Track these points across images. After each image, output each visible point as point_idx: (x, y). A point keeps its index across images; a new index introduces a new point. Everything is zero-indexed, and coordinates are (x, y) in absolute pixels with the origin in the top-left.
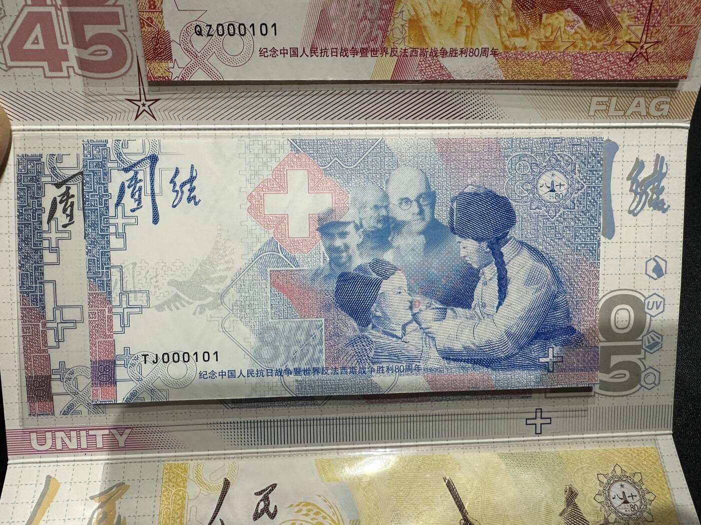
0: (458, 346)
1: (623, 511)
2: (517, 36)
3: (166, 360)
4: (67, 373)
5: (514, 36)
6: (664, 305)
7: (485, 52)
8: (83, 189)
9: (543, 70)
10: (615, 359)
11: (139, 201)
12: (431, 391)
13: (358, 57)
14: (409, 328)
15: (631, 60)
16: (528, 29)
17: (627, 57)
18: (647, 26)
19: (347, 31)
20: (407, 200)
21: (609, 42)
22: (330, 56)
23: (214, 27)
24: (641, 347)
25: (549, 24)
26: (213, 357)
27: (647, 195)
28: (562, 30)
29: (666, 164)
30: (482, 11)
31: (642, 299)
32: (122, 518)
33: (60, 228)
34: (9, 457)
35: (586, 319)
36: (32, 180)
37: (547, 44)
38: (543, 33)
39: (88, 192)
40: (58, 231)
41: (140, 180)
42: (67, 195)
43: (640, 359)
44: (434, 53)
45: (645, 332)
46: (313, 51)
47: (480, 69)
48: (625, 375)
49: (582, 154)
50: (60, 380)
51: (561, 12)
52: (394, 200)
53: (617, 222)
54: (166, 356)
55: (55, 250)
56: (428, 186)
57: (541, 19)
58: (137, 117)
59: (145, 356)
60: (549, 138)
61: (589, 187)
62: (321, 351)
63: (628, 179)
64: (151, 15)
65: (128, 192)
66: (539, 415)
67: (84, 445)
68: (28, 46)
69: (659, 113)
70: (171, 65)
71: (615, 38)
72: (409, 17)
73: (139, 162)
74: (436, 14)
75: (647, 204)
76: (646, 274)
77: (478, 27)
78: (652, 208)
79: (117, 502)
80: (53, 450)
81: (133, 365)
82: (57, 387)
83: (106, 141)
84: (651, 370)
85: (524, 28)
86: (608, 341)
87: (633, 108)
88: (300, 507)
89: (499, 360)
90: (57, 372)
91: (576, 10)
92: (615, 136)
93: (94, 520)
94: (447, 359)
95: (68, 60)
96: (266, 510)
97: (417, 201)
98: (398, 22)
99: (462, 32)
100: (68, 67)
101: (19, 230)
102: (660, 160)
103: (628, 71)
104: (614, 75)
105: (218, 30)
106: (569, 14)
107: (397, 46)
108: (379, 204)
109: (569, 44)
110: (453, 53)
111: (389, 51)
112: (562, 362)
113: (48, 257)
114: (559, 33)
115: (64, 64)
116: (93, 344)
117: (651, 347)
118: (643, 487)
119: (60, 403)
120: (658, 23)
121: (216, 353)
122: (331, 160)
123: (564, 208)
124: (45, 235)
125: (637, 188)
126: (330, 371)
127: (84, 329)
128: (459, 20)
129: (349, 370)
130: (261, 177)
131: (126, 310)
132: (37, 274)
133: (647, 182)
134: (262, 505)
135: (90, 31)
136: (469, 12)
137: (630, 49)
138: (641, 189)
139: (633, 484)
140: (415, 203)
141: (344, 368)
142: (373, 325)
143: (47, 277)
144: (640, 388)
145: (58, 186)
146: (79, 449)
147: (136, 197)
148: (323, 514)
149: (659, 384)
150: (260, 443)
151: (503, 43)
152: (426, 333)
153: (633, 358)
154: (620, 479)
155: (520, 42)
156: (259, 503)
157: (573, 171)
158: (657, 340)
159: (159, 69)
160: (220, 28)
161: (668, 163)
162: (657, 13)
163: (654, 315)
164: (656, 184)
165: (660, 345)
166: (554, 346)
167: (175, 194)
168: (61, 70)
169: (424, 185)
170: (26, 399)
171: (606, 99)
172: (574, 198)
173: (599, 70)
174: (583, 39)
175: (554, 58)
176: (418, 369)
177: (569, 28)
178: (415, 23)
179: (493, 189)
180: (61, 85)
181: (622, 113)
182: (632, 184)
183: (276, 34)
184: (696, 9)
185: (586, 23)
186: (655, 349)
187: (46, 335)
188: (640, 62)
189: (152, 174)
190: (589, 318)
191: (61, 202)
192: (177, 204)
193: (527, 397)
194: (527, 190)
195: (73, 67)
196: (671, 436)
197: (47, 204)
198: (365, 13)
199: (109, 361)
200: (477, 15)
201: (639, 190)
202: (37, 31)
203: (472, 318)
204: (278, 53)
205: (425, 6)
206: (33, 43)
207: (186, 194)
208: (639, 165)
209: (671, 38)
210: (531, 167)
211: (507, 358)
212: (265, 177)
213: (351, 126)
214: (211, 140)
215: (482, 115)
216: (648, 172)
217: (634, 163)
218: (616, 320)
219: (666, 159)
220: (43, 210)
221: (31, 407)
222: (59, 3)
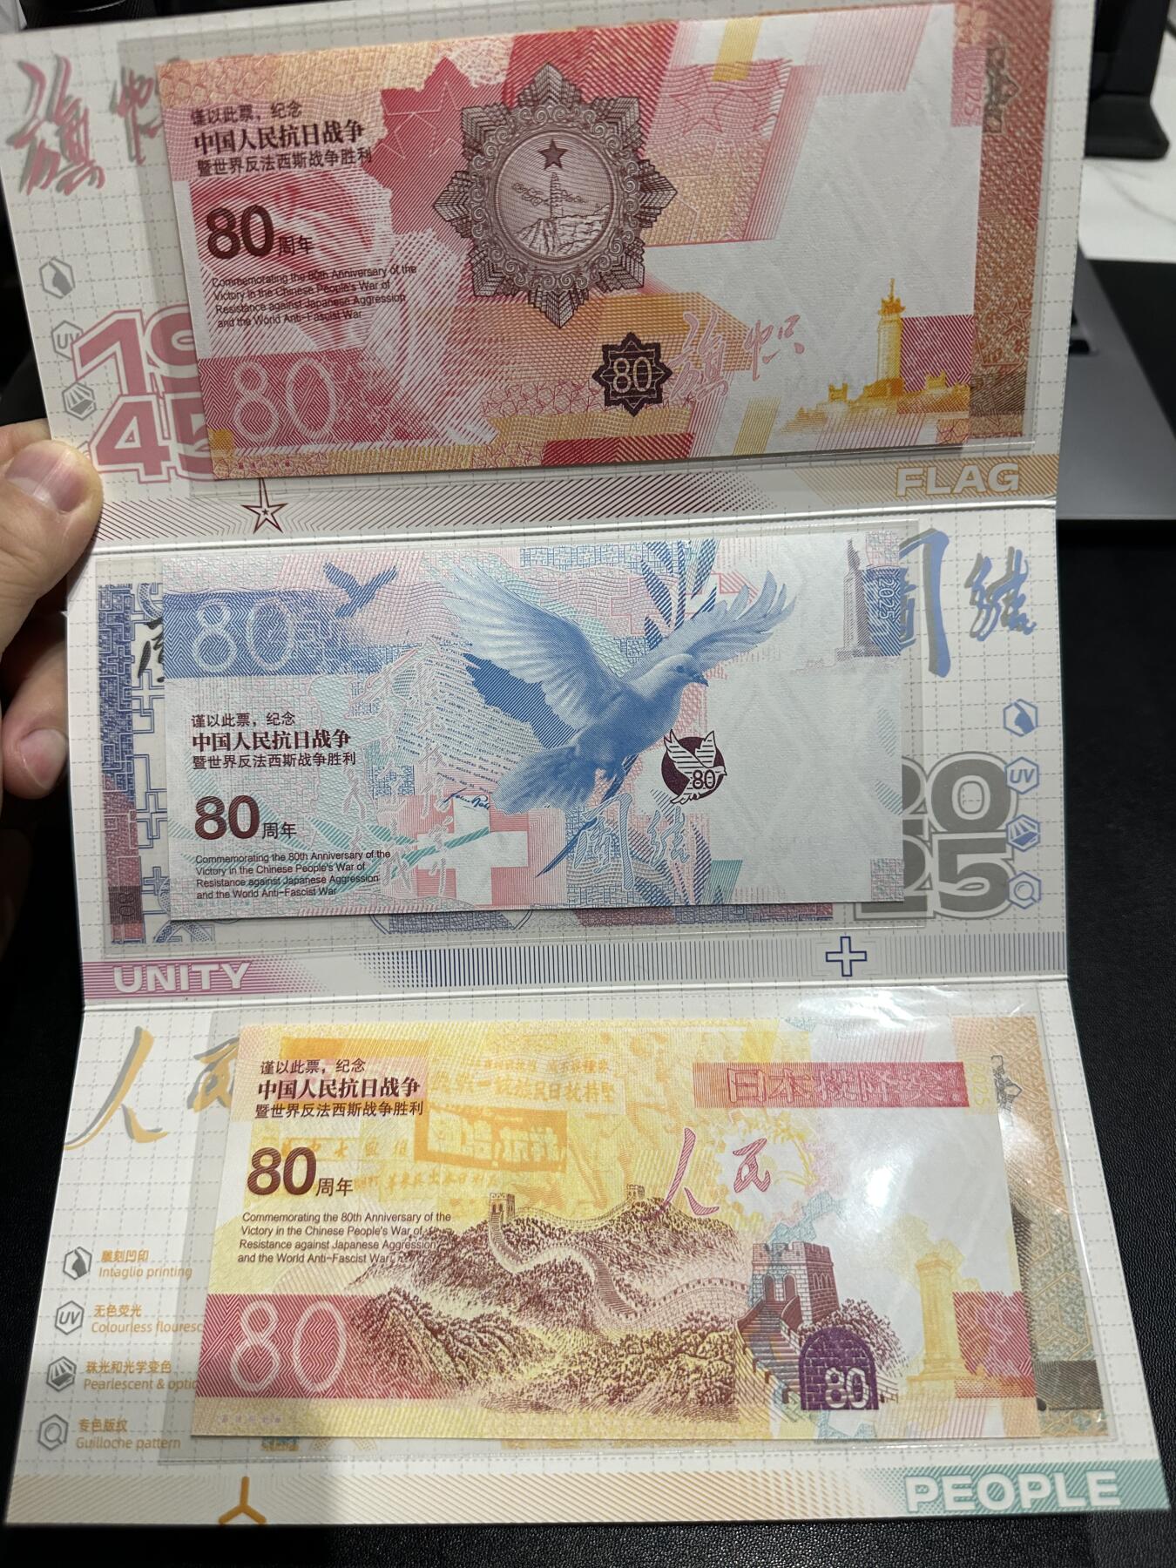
4: (162, 883)
6: (1038, 774)
10: (964, 861)
24: (1004, 841)
27: (999, 608)
29: (1026, 562)
31: (1002, 766)
33: (155, 683)
34: (86, 1001)
36: (118, 619)
40: (151, 687)
43: (1006, 860)
45: (1010, 818)
48: (983, 884)
50: (154, 892)
53: (953, 650)
55: (148, 713)
58: (257, 528)
63: (967, 586)
66: (846, 946)
67: (184, 986)
68: (121, 444)
69: (1006, 488)
75: (999, 623)
76: (1005, 728)
78: (1007, 628)
79: (231, 1064)
80: (143, 993)
82: (148, 902)
84: (1024, 878)
86: (950, 831)
87: (963, 482)
90: (149, 881)
92: (941, 523)
93: (200, 1086)
95: (167, 458)
100: (169, 468)
101: (101, 687)
102: (1014, 556)
113: (139, 723)
115: (164, 465)
117: (1022, 841)
119: (153, 925)
124: (134, 693)
125: (981, 599)
132: (124, 746)
133: (998, 589)
135: (198, 420)
138: (988, 600)
143: (137, 751)
144: (1009, 906)
145: (152, 625)
146: (177, 993)
149: (1040, 899)
150: (429, 983)
153: (994, 858)
158: (1031, 830)
161: (1029, 559)
163: (1022, 791)
164: (1012, 591)
165: (1036, 837)
168: (160, 473)
170: (108, 920)
171: (920, 471)
180: (158, 492)
181: (948, 490)
182: (974, 592)
186: (1029, 844)
187: (135, 830)
191: (155, 648)
193: (826, 919)
195: (174, 468)
196: (1066, 983)
197: (137, 650)
201: (985, 602)
202: (133, 426)
206: (128, 441)
208: (983, 565)
213: (549, 529)
215: (736, 505)
216: (996, 574)
217: (973, 563)
218: (962, 800)
219: (1025, 554)
220: (131, 659)
221: (114, 931)
222: (161, 389)
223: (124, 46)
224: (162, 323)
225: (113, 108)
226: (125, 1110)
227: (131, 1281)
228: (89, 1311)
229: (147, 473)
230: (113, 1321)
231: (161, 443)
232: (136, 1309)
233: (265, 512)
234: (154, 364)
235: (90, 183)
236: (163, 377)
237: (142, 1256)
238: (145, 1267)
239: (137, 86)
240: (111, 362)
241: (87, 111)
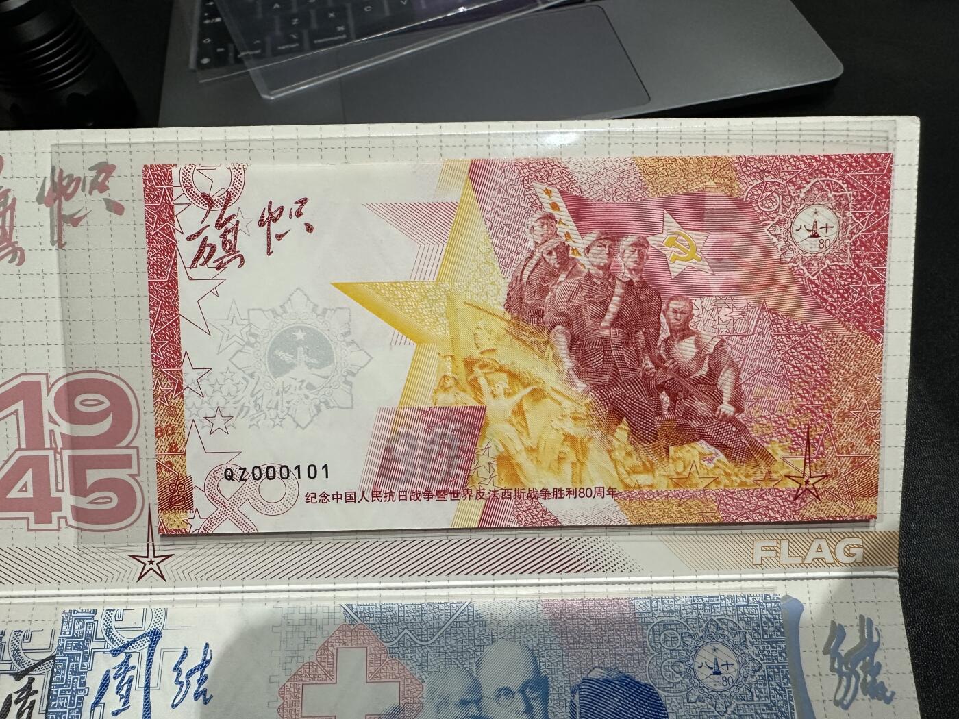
2: (640, 473)
5: (635, 473)
7: (599, 492)
8: (51, 682)
9: (680, 512)
11: (127, 699)
13: (433, 501)
15: (796, 497)
16: (652, 464)
17: (789, 495)
18: (808, 459)
19: (418, 471)
20: (508, 692)
21: (763, 477)
22: (397, 500)
23: (249, 470)
25: (679, 458)
27: (858, 677)
28: (698, 464)
29: (877, 629)
30: (590, 445)
37: (680, 481)
38: (672, 468)
39: (58, 686)
41: (133, 667)
42: (28, 690)
44: (533, 495)
46: (376, 494)
47: (595, 512)
49: (752, 619)
51: (693, 445)
52: (489, 690)
56: (537, 670)
57: (667, 452)
58: (140, 578)
60: (702, 598)
61: (770, 667)
63: (825, 653)
64: (172, 459)
65: (113, 684)
68: (14, 494)
70: (190, 515)
71: (769, 473)
72: (497, 454)
73: (135, 640)
74: (531, 450)
75: (860, 690)
77: (588, 463)
78: (868, 697)
83: (95, 612)
85: (647, 463)
87: (812, 555)
91: (712, 442)
92: (795, 591)
95: (60, 510)
97: (522, 691)
98: (484, 460)
99: (567, 469)
100: (59, 518)
102: (866, 624)
103: (795, 511)
104: (777, 516)
105: (253, 473)
106: (703, 446)
107: (484, 487)
108: (468, 698)
109: (709, 481)
110: (558, 494)
111: (474, 493)
114: (694, 468)
115: (55, 515)
120: (822, 454)
122: (400, 633)
123: (737, 700)
125: (840, 665)
128: (562, 456)
130: (300, 660)
133: (854, 656)
135: (93, 476)
136: (573, 446)
137: (791, 484)
138: (847, 668)
140: (518, 696)
145: (18, 676)
147: (123, 692)
151: (622, 481)
155: (643, 479)
157: (744, 643)
159: (175, 520)
160: (257, 471)
161: (879, 628)
162: (818, 442)
164: (868, 658)
167: (179, 686)
168: (49, 522)
169: (531, 666)
171: (774, 543)
172: (750, 684)
173: (755, 510)
174: (727, 474)
175: (693, 497)
177: (706, 463)
178: (505, 460)
179: (630, 672)
180: (46, 540)
181: (799, 560)
182: (833, 659)
183: (327, 477)
184: (867, 437)
185: (727, 456)
188: (809, 500)
189: (150, 658)
191: (17, 702)
192: (180, 702)
194: (680, 673)
195: (65, 518)
198: (440, 450)
200: (585, 451)
201: (844, 669)
202: (28, 477)
204: (330, 498)
205: (517, 442)
206: (21, 491)
207: (194, 686)
208: (838, 633)
209: (843, 471)
210: (682, 638)
212: (306, 660)
213: (428, 584)
214: (235, 607)
215: (607, 568)
216: (852, 641)
217: (828, 631)
219: (875, 622)
222: (60, 445)
223: (57, 149)
224: (68, 384)
225: (40, 199)
229: (37, 522)
231: (54, 494)
233: (151, 562)
234: (56, 423)
235: (11, 261)
236: (62, 434)
240: (14, 417)
241: (14, 200)
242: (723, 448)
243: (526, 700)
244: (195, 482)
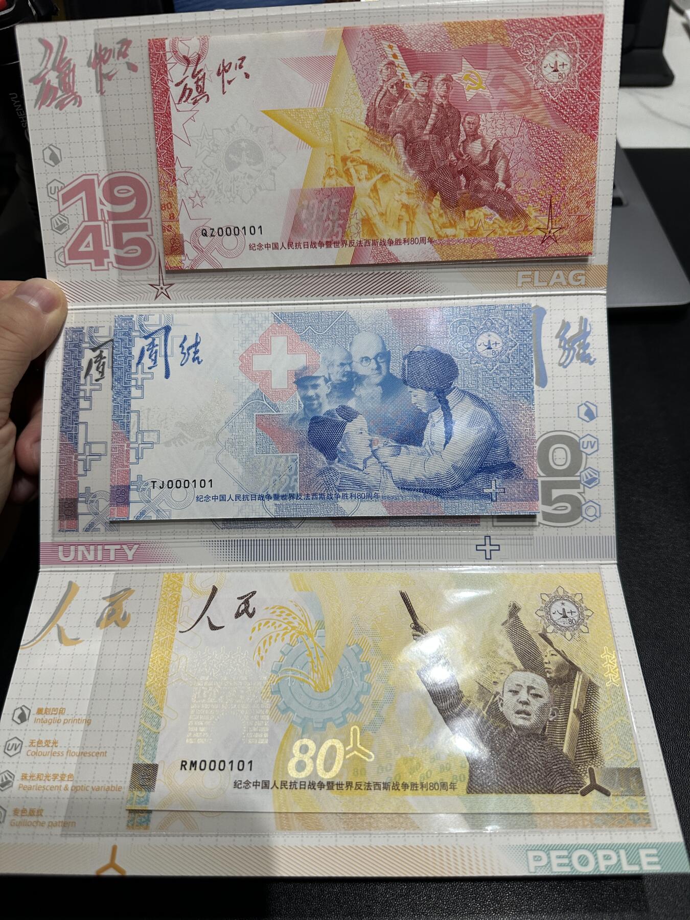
0: (411, 478)
1: (562, 624)
2: (447, 227)
3: (170, 486)
4: (91, 497)
5: (444, 227)
6: (598, 444)
7: (423, 240)
8: (113, 352)
9: (472, 252)
10: (556, 493)
11: (155, 361)
12: (389, 515)
13: (324, 248)
14: (369, 463)
15: (543, 242)
16: (455, 222)
17: (539, 240)
18: (550, 217)
19: (315, 228)
20: (367, 359)
21: (522, 229)
22: (303, 248)
23: (216, 230)
24: (580, 482)
25: (472, 218)
26: (208, 484)
27: (575, 350)
28: (483, 221)
29: (590, 324)
30: (417, 210)
31: (577, 439)
32: (127, 614)
33: (94, 382)
34: (41, 566)
35: (525, 455)
36: (75, 346)
37: (472, 233)
38: (468, 224)
39: (117, 354)
40: (92, 384)
41: (157, 345)
42: (100, 356)
43: (580, 493)
44: (383, 243)
45: (582, 469)
46: (290, 244)
47: (420, 253)
48: (567, 507)
49: (513, 318)
50: (85, 502)
51: (480, 209)
52: (356, 358)
53: (549, 373)
54: (170, 483)
55: (88, 399)
56: (384, 347)
57: (464, 214)
58: (156, 297)
59: (154, 482)
60: (484, 306)
61: (521, 345)
62: (296, 480)
63: (557, 337)
64: (171, 224)
65: (147, 354)
66: (488, 541)
67: (100, 558)
68: (82, 249)
69: (578, 283)
70: (183, 258)
71: (526, 226)
72: (361, 217)
73: (156, 331)
74: (382, 214)
75: (575, 358)
76: (579, 417)
77: (416, 222)
78: (580, 361)
79: (124, 602)
80: (75, 562)
81: (144, 489)
82: (82, 508)
83: (132, 316)
84: (591, 504)
85: (452, 221)
86: (548, 476)
87: (554, 280)
88: (275, 610)
89: (447, 490)
90: (83, 495)
91: (491, 207)
92: (543, 303)
93: (105, 615)
94: (402, 488)
95: (108, 257)
96: (246, 610)
97: (375, 358)
98: (354, 221)
99: (404, 226)
100: (108, 263)
101: (63, 384)
102: (583, 321)
103: (542, 250)
104: (531, 253)
105: (218, 232)
106: (486, 210)
107: (354, 239)
108: (345, 362)
109: (489, 232)
110: (398, 242)
111: (348, 243)
112: (504, 492)
113: (83, 404)
114: (480, 224)
115: (106, 261)
116: (113, 472)
117: (589, 482)
118: (583, 605)
119: (83, 521)
120: (559, 213)
121: (211, 480)
122: (306, 328)
123: (500, 363)
124: (82, 387)
125: (565, 345)
126: (303, 497)
127: (107, 460)
128: (400, 217)
129: (319, 496)
130: (250, 342)
131: (141, 446)
132: (74, 417)
133: (574, 339)
134: (243, 607)
135: (126, 236)
136: (407, 211)
137: (540, 233)
138: (569, 345)
139: (574, 603)
140: (373, 361)
141: (314, 495)
142: (339, 459)
143: (81, 420)
144: (582, 520)
145: (94, 350)
146: (95, 562)
147: (153, 358)
148: (294, 615)
149: (600, 516)
150: (244, 559)
151: (437, 233)
152: (384, 467)
153: (574, 492)
154: (562, 598)
155: (450, 231)
156: (240, 605)
157: (507, 331)
158: (595, 476)
159: (174, 261)
160: (220, 231)
162: (557, 206)
163: (589, 453)
164: (582, 340)
165: (597, 480)
166: (496, 479)
167: (183, 355)
168: (103, 265)
169: (381, 346)
170: (57, 518)
171: (530, 273)
172: (509, 354)
173: (517, 250)
174: (500, 227)
175: (479, 242)
176: (377, 496)
177: (488, 220)
178: (366, 221)
179: (438, 348)
180: (101, 276)
181: (546, 284)
182: (561, 341)
183: (261, 234)
184: (587, 203)
185: (501, 215)
186: (594, 484)
187: (77, 465)
188: (551, 243)
189: (166, 341)
190: (528, 455)
191: (95, 362)
192: (185, 363)
193: (476, 525)
194: (467, 348)
195: (112, 263)
196: (616, 566)
197: (84, 363)
198: (328, 216)
199: (125, 486)
200: (414, 214)
201: (567, 346)
202: (90, 238)
203: (422, 454)
204: (263, 247)
205: (373, 209)
206: (86, 247)
207: (192, 355)
208: (566, 326)
209: (572, 224)
210: (470, 329)
211: (454, 488)
212: (254, 342)
213: (322, 301)
214: (212, 315)
215: (427, 290)
216: (573, 331)
217: (560, 324)
218: (554, 458)
219: (589, 320)
220: (81, 368)
221: (61, 524)
222: (107, 218)
223: (97, 32)
224: (109, 181)
225: (89, 64)
226: (59, 627)
227: (54, 726)
228: (26, 743)
229: (96, 265)
230: (40, 749)
231: (105, 248)
232: (55, 743)
233: (162, 288)
234: (103, 204)
235: (74, 105)
236: (108, 211)
237: (62, 711)
238: (62, 718)
239: (103, 53)
240: (80, 201)
241: (74, 65)
242: (498, 211)
243: (377, 363)
244: (185, 238)
